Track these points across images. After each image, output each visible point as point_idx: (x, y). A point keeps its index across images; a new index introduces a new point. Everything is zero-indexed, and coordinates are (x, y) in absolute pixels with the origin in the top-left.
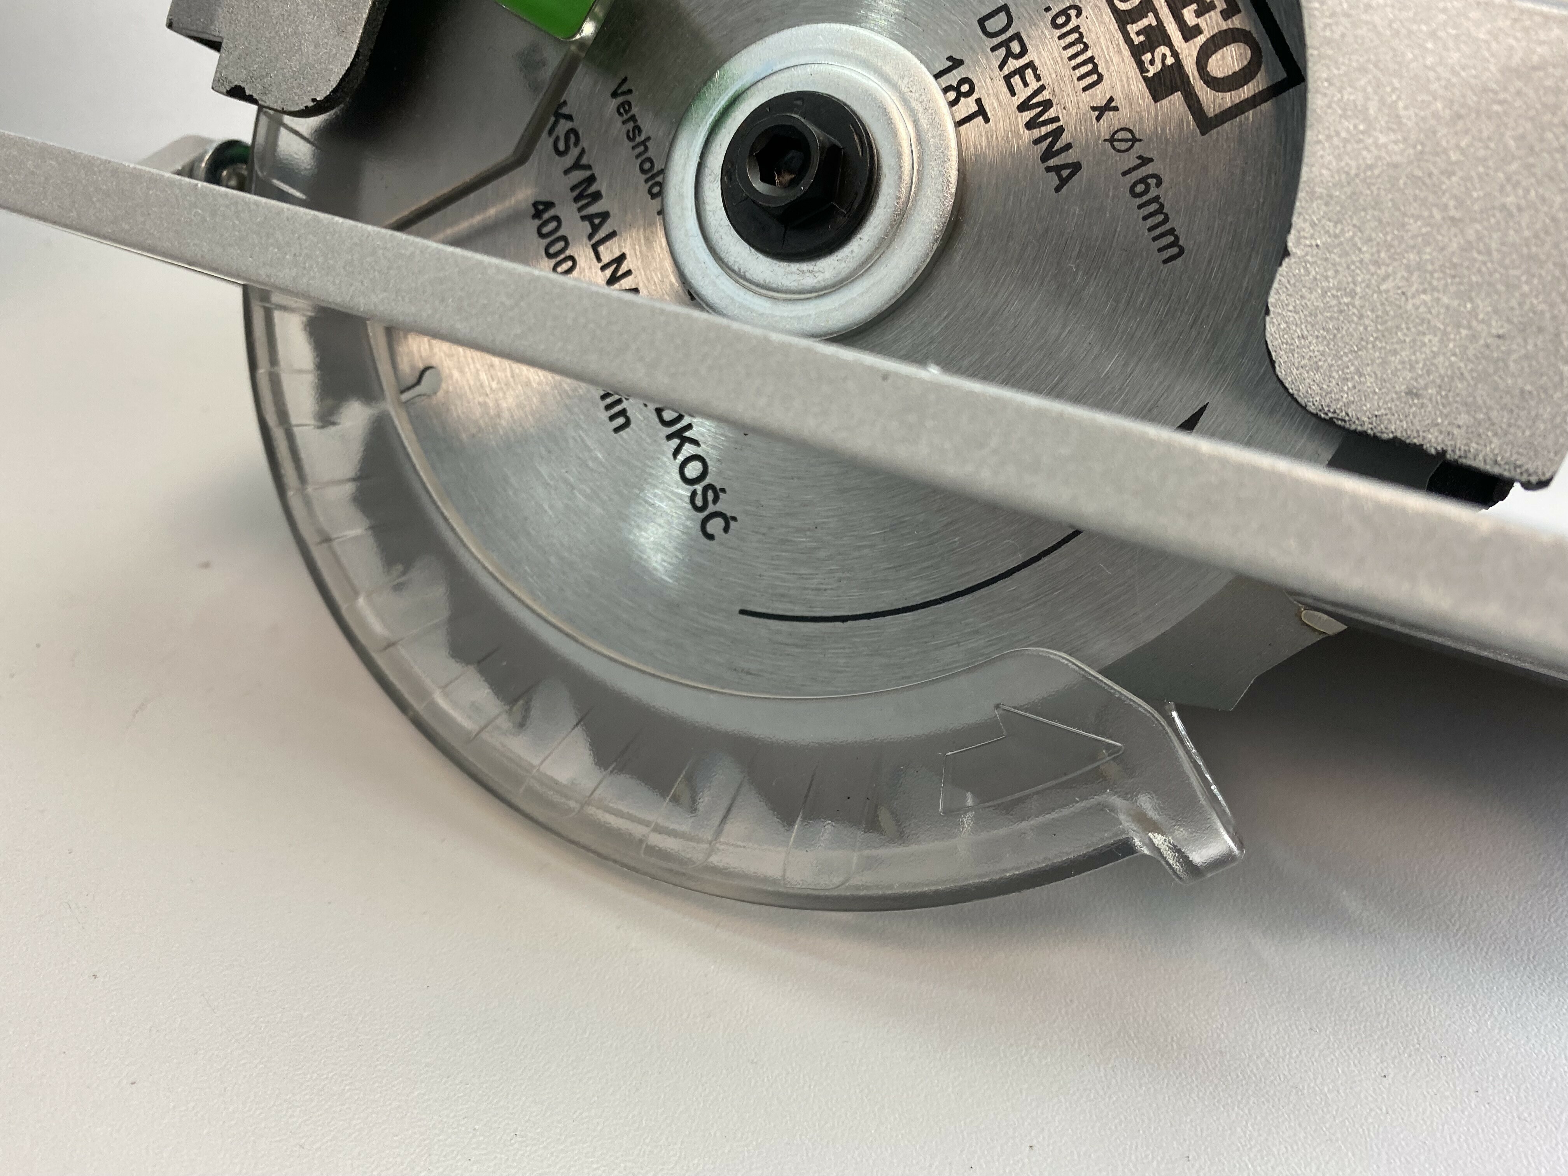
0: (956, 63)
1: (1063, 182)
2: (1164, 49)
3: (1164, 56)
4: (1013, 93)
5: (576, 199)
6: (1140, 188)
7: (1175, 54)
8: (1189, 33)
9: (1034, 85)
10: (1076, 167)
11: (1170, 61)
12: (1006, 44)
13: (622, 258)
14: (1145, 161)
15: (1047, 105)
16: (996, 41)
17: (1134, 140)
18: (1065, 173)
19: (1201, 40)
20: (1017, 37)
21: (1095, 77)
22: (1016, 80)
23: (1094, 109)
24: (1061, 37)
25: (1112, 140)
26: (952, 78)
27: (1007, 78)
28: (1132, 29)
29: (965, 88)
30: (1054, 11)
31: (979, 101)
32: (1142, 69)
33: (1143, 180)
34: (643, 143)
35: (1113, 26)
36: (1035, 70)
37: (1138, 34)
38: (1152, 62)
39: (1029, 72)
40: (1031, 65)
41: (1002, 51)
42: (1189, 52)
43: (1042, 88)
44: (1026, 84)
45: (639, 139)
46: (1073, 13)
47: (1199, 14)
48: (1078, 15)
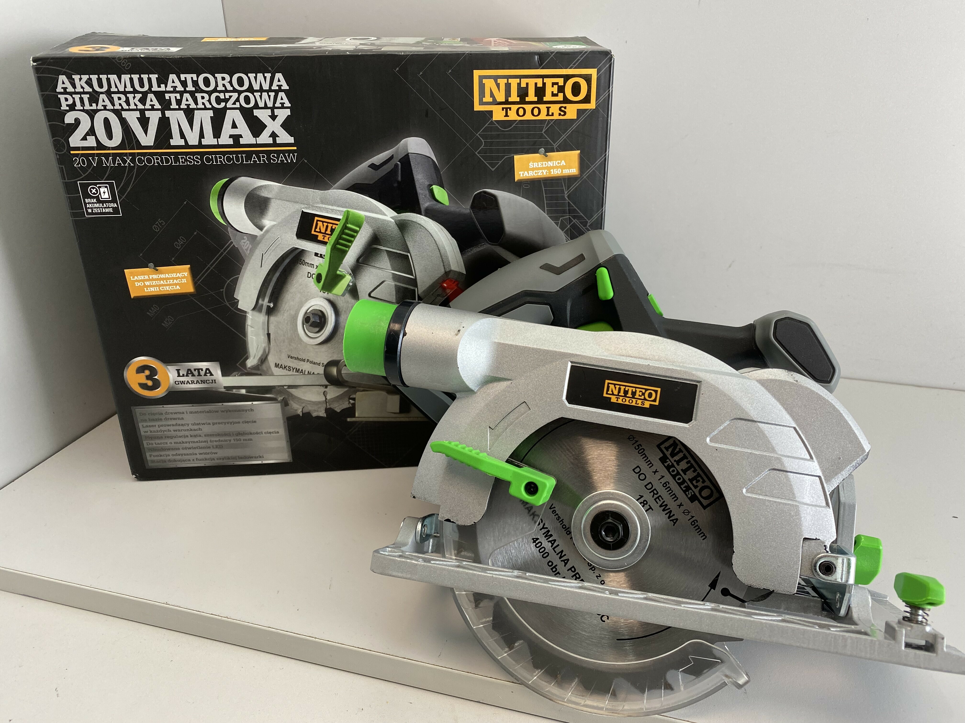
0: (642, 497)
1: (675, 523)
2: (690, 491)
3: (691, 492)
4: (657, 503)
5: (545, 537)
6: (693, 523)
7: (694, 492)
8: (696, 487)
9: (662, 501)
10: (677, 519)
11: (693, 493)
12: (653, 491)
13: (562, 551)
14: (693, 517)
15: (666, 505)
16: (650, 491)
17: (689, 512)
18: (675, 521)
19: (699, 488)
20: (655, 489)
21: (676, 498)
22: (657, 500)
23: (678, 505)
24: (666, 489)
25: (684, 513)
26: (642, 500)
27: (655, 499)
28: (682, 486)
29: (645, 502)
30: (663, 483)
31: (649, 505)
32: (687, 496)
33: (693, 521)
34: (562, 521)
35: (678, 486)
36: (661, 497)
37: (684, 487)
38: (689, 494)
39: (660, 498)
40: (660, 496)
41: (652, 493)
42: (697, 491)
43: (664, 502)
44: (660, 501)
45: (560, 520)
46: (667, 483)
47: (697, 482)
48: (669, 484)
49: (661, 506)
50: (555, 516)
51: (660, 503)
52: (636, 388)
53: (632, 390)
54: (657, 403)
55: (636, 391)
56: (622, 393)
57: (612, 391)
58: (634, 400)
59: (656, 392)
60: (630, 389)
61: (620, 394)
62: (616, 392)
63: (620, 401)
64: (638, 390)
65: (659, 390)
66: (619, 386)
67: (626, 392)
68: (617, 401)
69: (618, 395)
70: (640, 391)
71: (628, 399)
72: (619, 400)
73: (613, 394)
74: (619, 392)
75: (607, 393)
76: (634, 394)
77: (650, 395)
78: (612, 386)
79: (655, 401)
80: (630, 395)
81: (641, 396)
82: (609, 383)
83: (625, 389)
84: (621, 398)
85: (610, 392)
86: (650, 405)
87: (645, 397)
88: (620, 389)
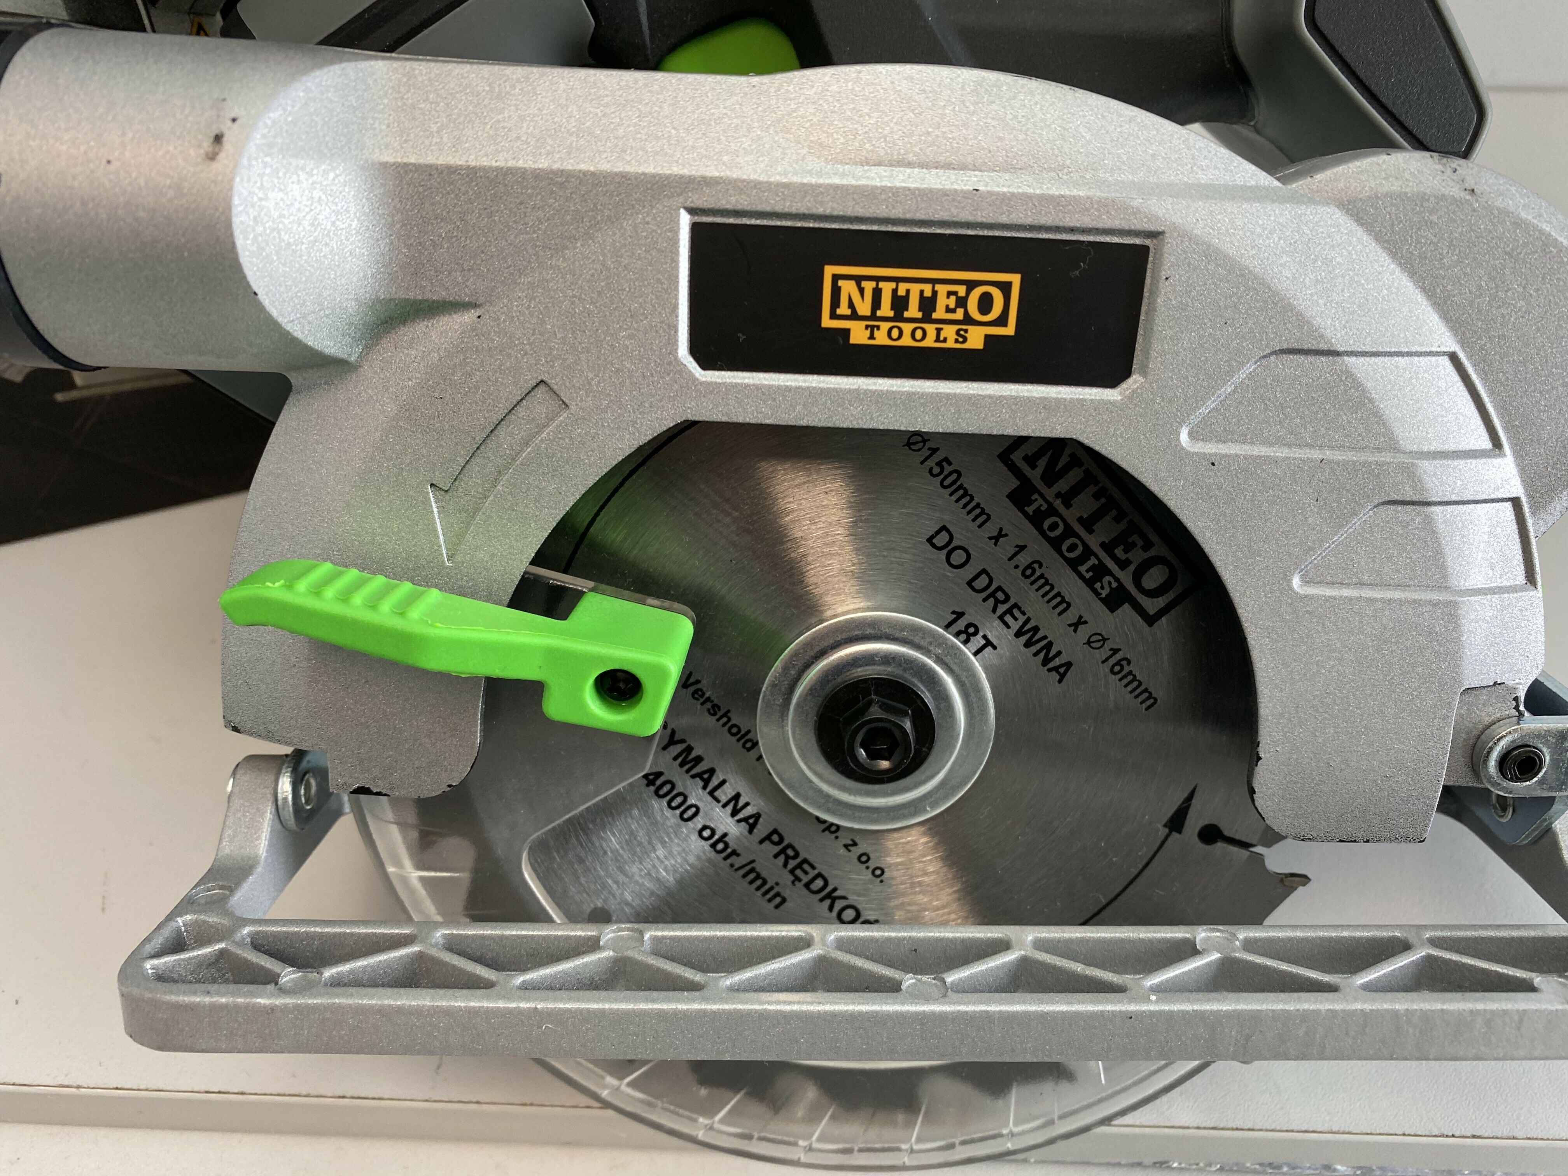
0: (960, 615)
1: (1062, 677)
2: (1107, 578)
4: (1008, 627)
6: (1117, 668)
7: (1117, 580)
8: (1123, 565)
9: (1022, 619)
10: (1069, 665)
11: (1115, 585)
12: (992, 594)
14: (1115, 651)
15: (1036, 629)
16: (984, 595)
17: (1104, 640)
18: (1062, 670)
19: (1132, 568)
20: (999, 588)
21: (1065, 605)
22: (1008, 618)
23: (1070, 625)
24: (1032, 583)
25: (1089, 643)
26: (961, 624)
27: (1001, 618)
28: (1083, 569)
29: (971, 630)
30: (1021, 568)
31: (985, 637)
32: (1097, 594)
33: (1118, 663)
34: (725, 715)
35: (1068, 571)
37: (1087, 571)
38: (1102, 588)
39: (1016, 612)
40: (1016, 606)
42: (1126, 578)
43: (1029, 620)
44: (1016, 619)
45: (719, 714)
46: (1036, 566)
49: (1018, 634)
50: (702, 704)
51: (1015, 626)
52: (933, 281)
53: (922, 292)
54: (1010, 330)
55: (935, 293)
56: (886, 310)
57: (851, 305)
58: (931, 329)
59: (1005, 287)
60: (915, 289)
61: (879, 313)
62: (864, 308)
63: (881, 340)
64: (942, 289)
65: (1015, 279)
66: (873, 284)
67: (900, 303)
68: (872, 337)
69: (873, 317)
70: (950, 294)
71: (907, 328)
72: (876, 333)
73: (854, 316)
74: (876, 303)
75: (834, 316)
76: (928, 304)
77: (985, 303)
78: (848, 288)
79: (1002, 321)
80: (913, 311)
81: (953, 311)
82: (836, 278)
83: (895, 291)
84: (885, 326)
85: (843, 310)
86: (988, 337)
87: (966, 313)
88: (877, 294)
